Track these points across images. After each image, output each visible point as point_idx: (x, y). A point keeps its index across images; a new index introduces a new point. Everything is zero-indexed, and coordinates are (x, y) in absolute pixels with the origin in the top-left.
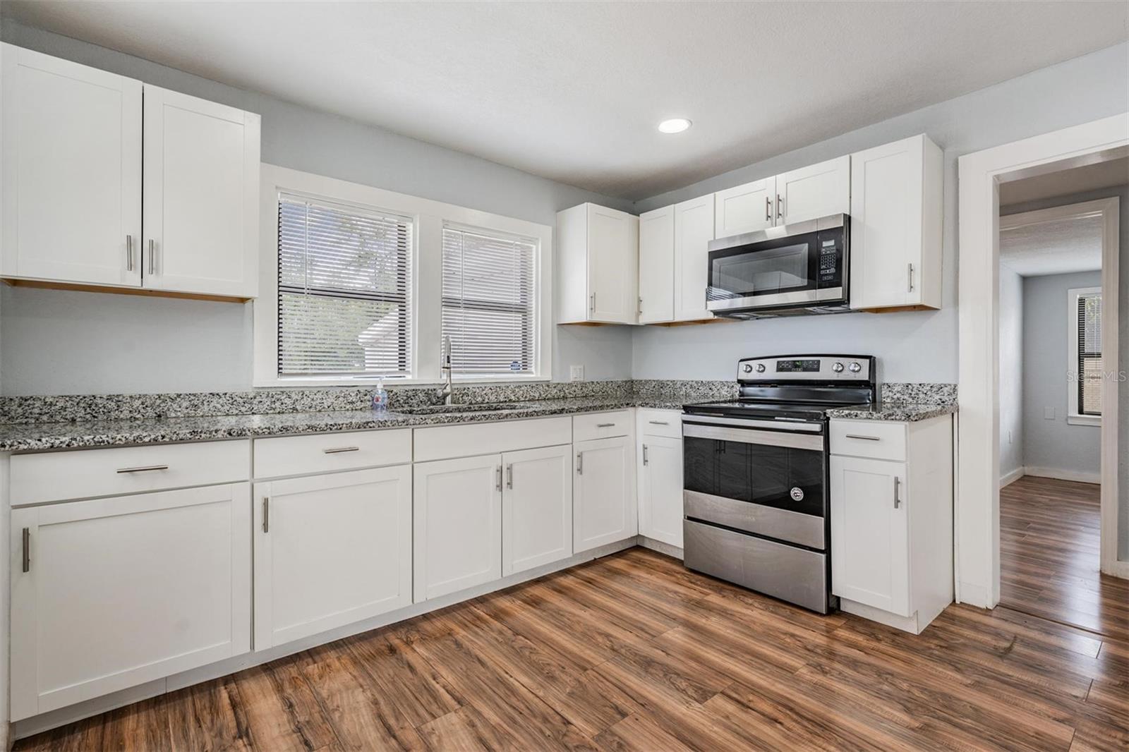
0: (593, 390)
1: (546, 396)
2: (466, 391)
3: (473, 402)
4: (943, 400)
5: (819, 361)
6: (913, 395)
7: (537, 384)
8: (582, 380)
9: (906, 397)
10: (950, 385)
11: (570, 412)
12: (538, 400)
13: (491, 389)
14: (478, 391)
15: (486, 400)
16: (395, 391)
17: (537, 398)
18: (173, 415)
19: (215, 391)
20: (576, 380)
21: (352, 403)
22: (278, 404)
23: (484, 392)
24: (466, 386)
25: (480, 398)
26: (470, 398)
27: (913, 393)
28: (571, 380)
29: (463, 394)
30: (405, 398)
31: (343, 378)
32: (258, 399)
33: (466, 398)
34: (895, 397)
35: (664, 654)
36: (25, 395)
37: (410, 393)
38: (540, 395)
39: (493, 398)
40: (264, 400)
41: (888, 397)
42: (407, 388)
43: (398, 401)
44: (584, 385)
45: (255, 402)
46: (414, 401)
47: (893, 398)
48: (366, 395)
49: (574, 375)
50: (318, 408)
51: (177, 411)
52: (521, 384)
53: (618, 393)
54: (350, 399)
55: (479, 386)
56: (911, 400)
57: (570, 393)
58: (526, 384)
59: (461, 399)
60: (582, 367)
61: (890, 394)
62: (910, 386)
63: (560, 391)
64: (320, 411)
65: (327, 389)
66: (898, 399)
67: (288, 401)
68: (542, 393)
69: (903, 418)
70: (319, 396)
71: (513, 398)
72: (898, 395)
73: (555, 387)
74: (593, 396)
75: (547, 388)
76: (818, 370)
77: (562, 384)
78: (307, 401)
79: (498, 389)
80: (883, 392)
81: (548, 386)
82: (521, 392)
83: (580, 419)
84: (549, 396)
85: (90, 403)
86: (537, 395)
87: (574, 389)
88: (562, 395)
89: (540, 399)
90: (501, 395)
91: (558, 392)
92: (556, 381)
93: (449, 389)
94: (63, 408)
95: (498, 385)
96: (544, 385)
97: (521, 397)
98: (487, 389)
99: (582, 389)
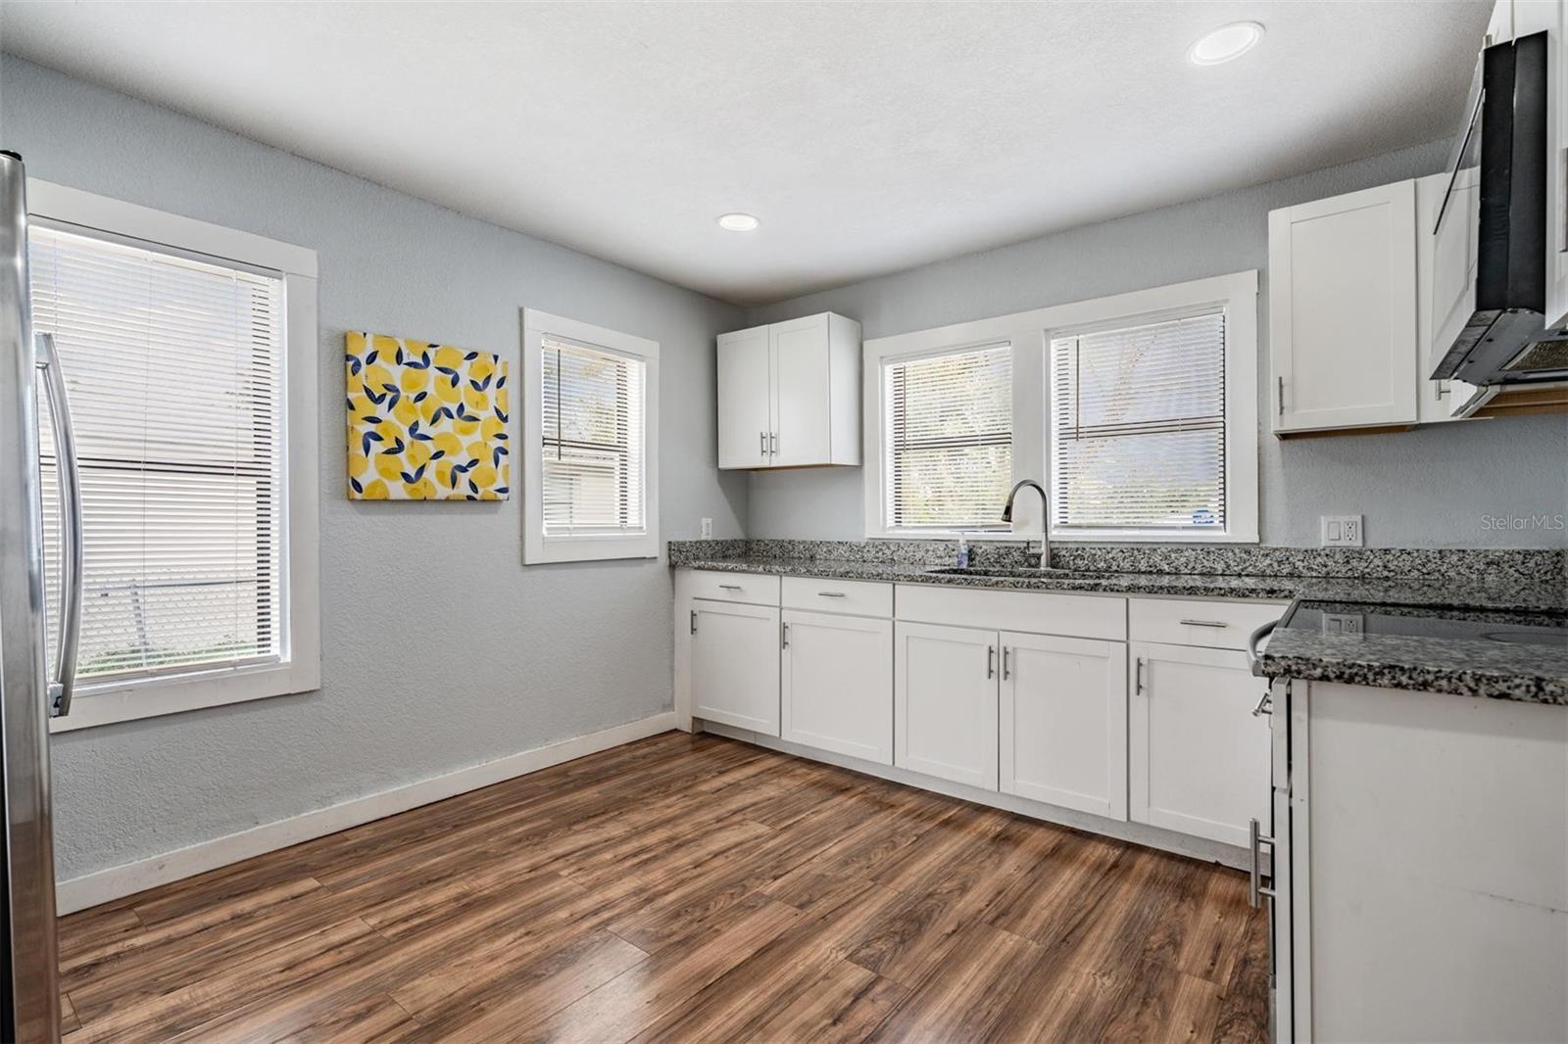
0: (1385, 567)
1: (1242, 570)
2: (1079, 552)
3: (1092, 568)
7: (1223, 547)
8: (1358, 544)
11: (1112, 590)
13: (1123, 552)
14: (1099, 553)
15: (1114, 568)
16: (984, 547)
17: (1220, 572)
18: (818, 557)
19: (840, 540)
20: (1338, 543)
21: (941, 557)
22: (881, 553)
23: (1111, 555)
24: (1080, 546)
25: (1102, 564)
26: (1086, 562)
29: (1076, 557)
30: (996, 556)
31: (940, 532)
32: (867, 548)
33: (1079, 562)
36: (758, 538)
37: (1002, 551)
38: (1228, 566)
39: (1126, 565)
40: (871, 550)
42: (998, 545)
43: (988, 559)
44: (1349, 555)
45: (865, 551)
46: (1006, 561)
48: (953, 550)
49: (1329, 532)
50: (911, 561)
51: (821, 553)
52: (1182, 547)
53: (1489, 578)
54: (939, 553)
55: (1101, 546)
57: (1310, 569)
59: (1071, 563)
60: (1359, 519)
63: (1280, 563)
64: (912, 563)
65: (917, 542)
67: (887, 552)
68: (1233, 563)
70: (911, 548)
71: (1166, 568)
73: (1266, 555)
74: (1387, 578)
75: (1245, 556)
77: (1287, 550)
78: (902, 553)
79: (1136, 552)
81: (1248, 552)
82: (1183, 560)
84: (1250, 569)
85: (781, 544)
86: (1220, 567)
87: (1319, 560)
88: (1285, 572)
89: (1228, 572)
90: (1142, 562)
91: (1275, 565)
92: (1271, 544)
93: (1043, 549)
94: (772, 548)
95: (1135, 547)
96: (1237, 551)
97: (1182, 568)
98: (1114, 552)
99: (1348, 562)
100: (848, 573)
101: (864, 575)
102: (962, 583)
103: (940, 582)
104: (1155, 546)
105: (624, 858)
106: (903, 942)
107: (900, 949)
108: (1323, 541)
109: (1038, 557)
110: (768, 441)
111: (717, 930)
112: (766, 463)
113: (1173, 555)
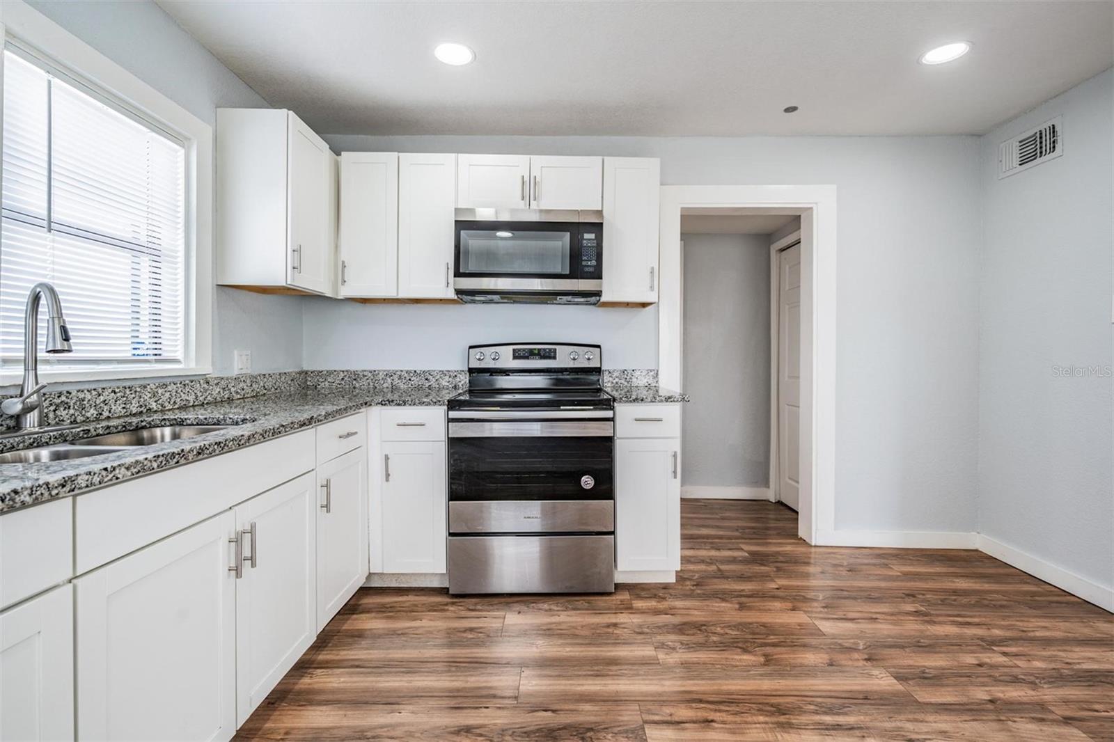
0: (264, 387)
1: (205, 399)
2: (63, 398)
3: (80, 419)
4: (649, 383)
5: (556, 349)
6: (628, 380)
7: (192, 380)
8: (250, 371)
9: (623, 381)
10: (654, 370)
12: (193, 406)
13: (115, 393)
14: (88, 396)
15: (106, 414)
17: (191, 404)
20: (242, 371)
23: (102, 398)
24: (64, 389)
25: (92, 411)
26: (72, 411)
27: (628, 378)
28: (235, 372)
29: (58, 406)
33: (62, 412)
34: (614, 381)
35: (549, 714)
38: (197, 397)
39: (118, 409)
41: (609, 382)
44: (254, 379)
47: (612, 383)
49: (239, 364)
52: (167, 381)
56: (626, 384)
57: (237, 393)
58: (175, 380)
59: (51, 415)
60: (248, 352)
61: (611, 379)
62: (626, 372)
63: (223, 389)
66: (617, 383)
68: (199, 394)
69: (680, 400)
71: (154, 406)
72: (617, 380)
73: (217, 384)
75: (205, 386)
76: (554, 358)
77: (227, 379)
79: (128, 392)
80: (605, 378)
81: (208, 383)
82: (167, 395)
84: (209, 398)
86: (191, 398)
87: (241, 385)
88: (226, 396)
89: (196, 403)
90: (133, 402)
91: (222, 391)
92: (219, 374)
93: (33, 397)
95: (127, 384)
96: (202, 381)
97: (166, 404)
98: (106, 393)
99: (251, 385)
104: (145, 382)
108: (238, 370)
113: (160, 391)
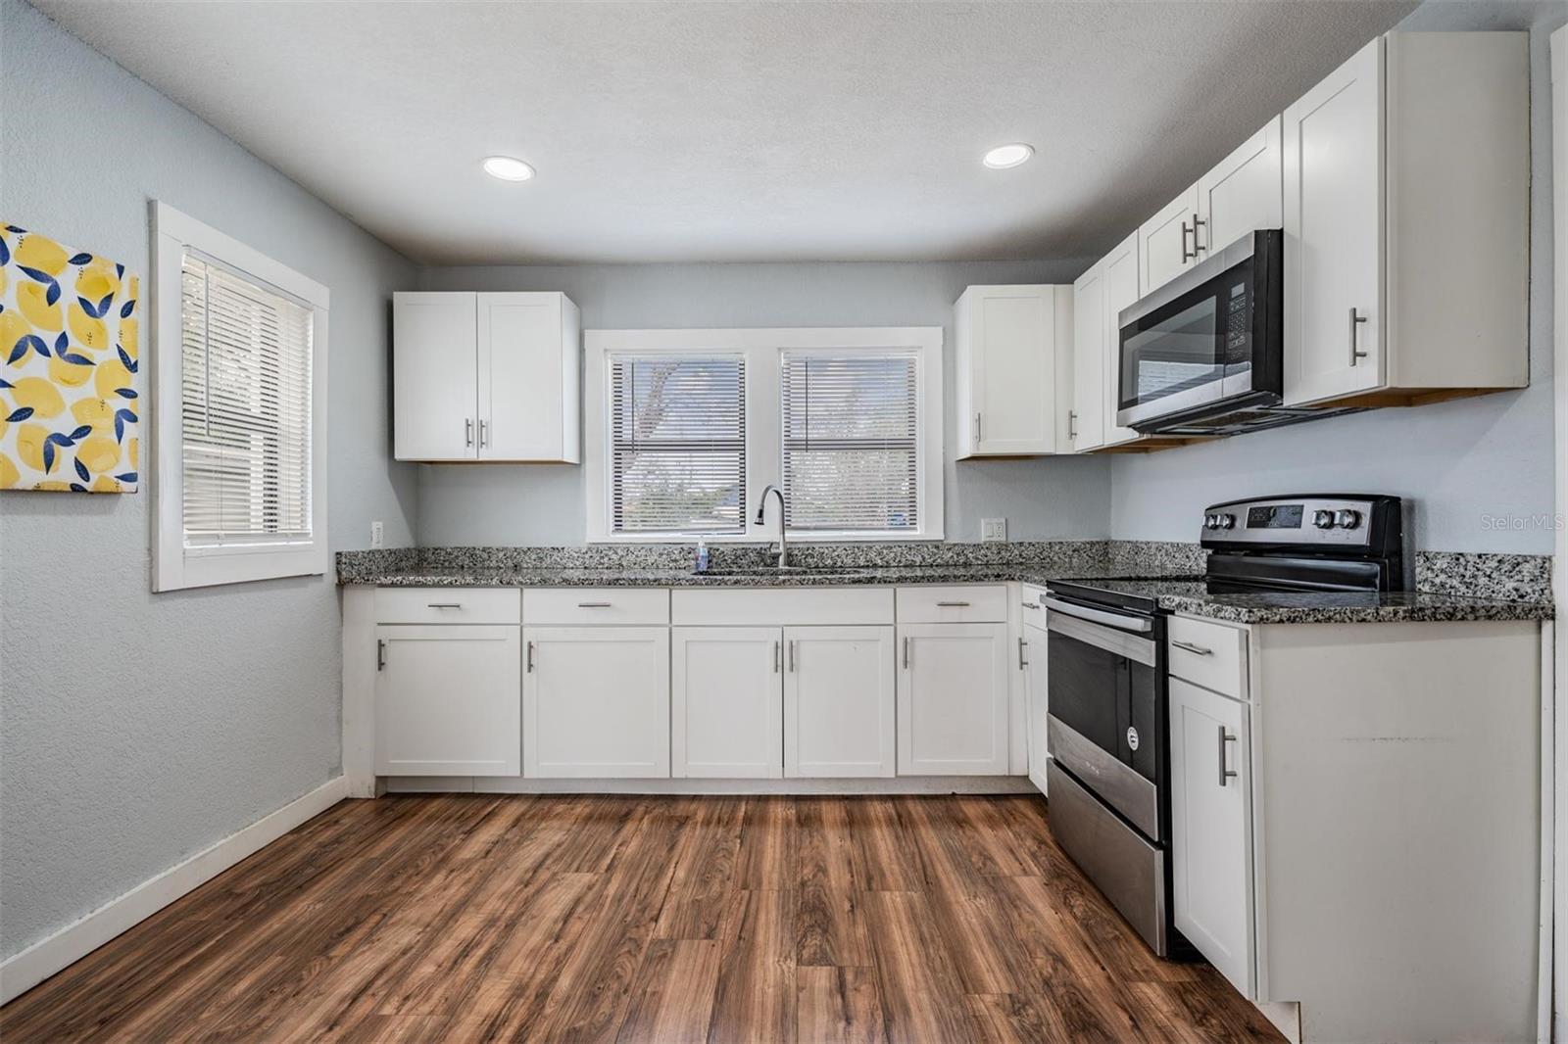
0: (1021, 555)
1: (934, 561)
2: (810, 551)
3: (821, 565)
4: (1522, 592)
6: (1466, 580)
7: (920, 544)
8: (1003, 539)
9: (1455, 582)
10: (1534, 558)
12: (920, 566)
13: (845, 549)
14: (826, 551)
15: (839, 564)
16: (721, 549)
17: (918, 564)
18: (525, 566)
19: (556, 546)
20: (991, 539)
21: (676, 561)
22: (606, 559)
23: (836, 553)
24: (811, 546)
25: (829, 561)
26: (815, 560)
27: (1468, 574)
28: (983, 539)
29: (807, 556)
30: (733, 557)
31: (671, 535)
32: (590, 554)
33: (810, 560)
34: (1437, 581)
36: (436, 546)
37: (739, 552)
38: (924, 559)
39: (849, 561)
40: (594, 555)
41: (1426, 580)
42: (735, 547)
43: (725, 560)
44: (1002, 547)
45: (587, 556)
46: (743, 561)
47: (1433, 584)
48: (690, 553)
49: (987, 531)
50: (643, 565)
51: (529, 561)
52: (891, 545)
53: (1074, 560)
54: (674, 557)
55: (829, 545)
56: (1463, 589)
57: (977, 559)
58: (900, 544)
59: (803, 561)
60: (1004, 521)
61: (1430, 574)
62: (1462, 560)
63: (958, 554)
64: (644, 568)
65: (650, 546)
66: (1443, 585)
67: (614, 557)
68: (927, 557)
70: (643, 552)
71: (879, 562)
72: (1443, 577)
73: (949, 549)
74: (1021, 564)
75: (935, 550)
76: (1298, 525)
77: (963, 545)
78: (632, 558)
79: (856, 550)
80: (1418, 570)
81: (937, 547)
82: (892, 555)
83: (906, 592)
84: (939, 560)
85: (471, 553)
86: (918, 560)
87: (982, 552)
88: (961, 561)
89: (923, 564)
90: (861, 558)
91: (955, 556)
92: (952, 541)
93: (781, 549)
94: (457, 557)
95: (856, 545)
96: (930, 547)
97: (891, 561)
98: (839, 550)
99: (999, 553)
100: (618, 580)
101: (639, 582)
102: (749, 583)
103: (726, 584)
104: (870, 545)
105: (455, 962)
106: (825, 931)
107: (830, 938)
108: (983, 537)
109: (776, 557)
110: (477, 430)
111: (654, 993)
112: (471, 454)
113: (885, 551)
